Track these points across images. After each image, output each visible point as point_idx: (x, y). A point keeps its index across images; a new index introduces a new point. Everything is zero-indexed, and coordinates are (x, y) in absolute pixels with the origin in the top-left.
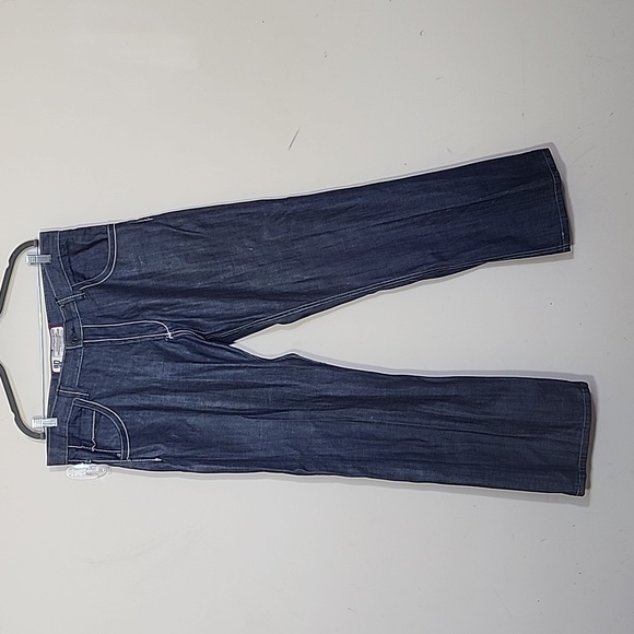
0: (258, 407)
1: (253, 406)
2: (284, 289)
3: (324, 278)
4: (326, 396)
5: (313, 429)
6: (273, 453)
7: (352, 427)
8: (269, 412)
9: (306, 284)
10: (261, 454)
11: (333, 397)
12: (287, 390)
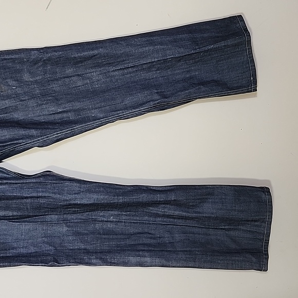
0: (19, 214)
1: (15, 213)
2: (42, 119)
3: (75, 111)
4: (75, 204)
5: (65, 229)
6: (32, 250)
7: (97, 226)
8: (29, 217)
9: (60, 116)
10: (23, 251)
11: (80, 204)
12: (42, 201)
